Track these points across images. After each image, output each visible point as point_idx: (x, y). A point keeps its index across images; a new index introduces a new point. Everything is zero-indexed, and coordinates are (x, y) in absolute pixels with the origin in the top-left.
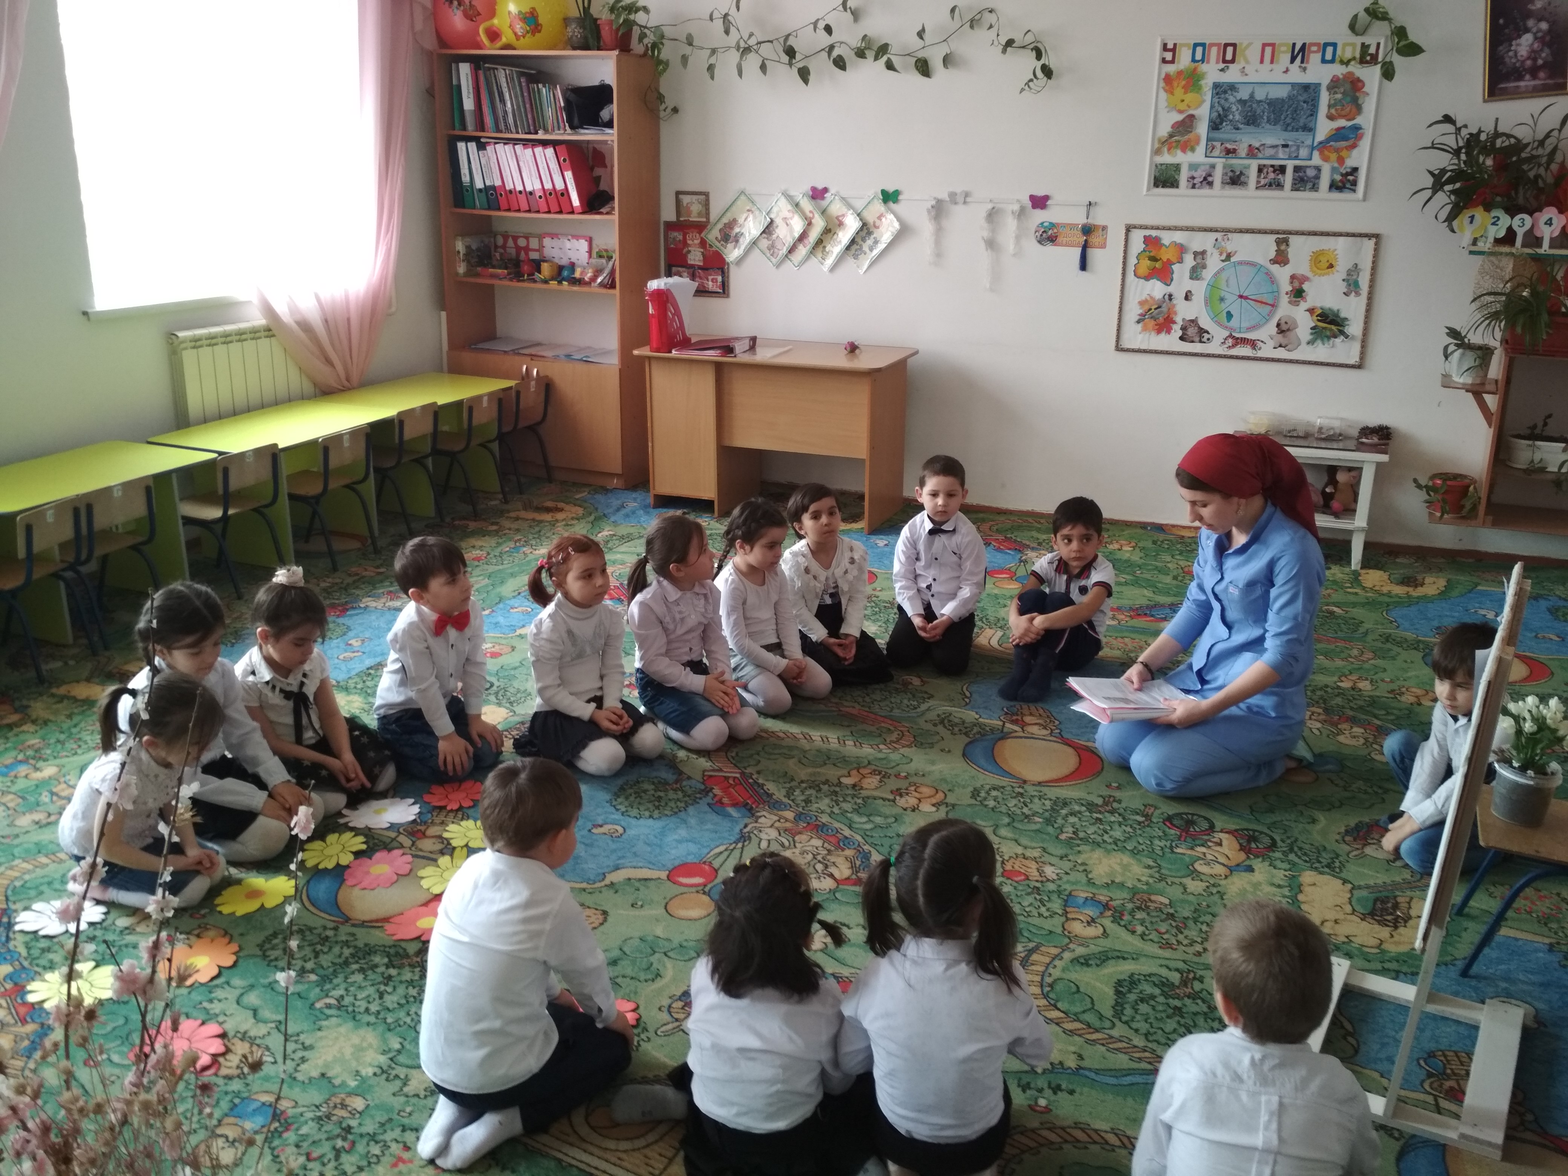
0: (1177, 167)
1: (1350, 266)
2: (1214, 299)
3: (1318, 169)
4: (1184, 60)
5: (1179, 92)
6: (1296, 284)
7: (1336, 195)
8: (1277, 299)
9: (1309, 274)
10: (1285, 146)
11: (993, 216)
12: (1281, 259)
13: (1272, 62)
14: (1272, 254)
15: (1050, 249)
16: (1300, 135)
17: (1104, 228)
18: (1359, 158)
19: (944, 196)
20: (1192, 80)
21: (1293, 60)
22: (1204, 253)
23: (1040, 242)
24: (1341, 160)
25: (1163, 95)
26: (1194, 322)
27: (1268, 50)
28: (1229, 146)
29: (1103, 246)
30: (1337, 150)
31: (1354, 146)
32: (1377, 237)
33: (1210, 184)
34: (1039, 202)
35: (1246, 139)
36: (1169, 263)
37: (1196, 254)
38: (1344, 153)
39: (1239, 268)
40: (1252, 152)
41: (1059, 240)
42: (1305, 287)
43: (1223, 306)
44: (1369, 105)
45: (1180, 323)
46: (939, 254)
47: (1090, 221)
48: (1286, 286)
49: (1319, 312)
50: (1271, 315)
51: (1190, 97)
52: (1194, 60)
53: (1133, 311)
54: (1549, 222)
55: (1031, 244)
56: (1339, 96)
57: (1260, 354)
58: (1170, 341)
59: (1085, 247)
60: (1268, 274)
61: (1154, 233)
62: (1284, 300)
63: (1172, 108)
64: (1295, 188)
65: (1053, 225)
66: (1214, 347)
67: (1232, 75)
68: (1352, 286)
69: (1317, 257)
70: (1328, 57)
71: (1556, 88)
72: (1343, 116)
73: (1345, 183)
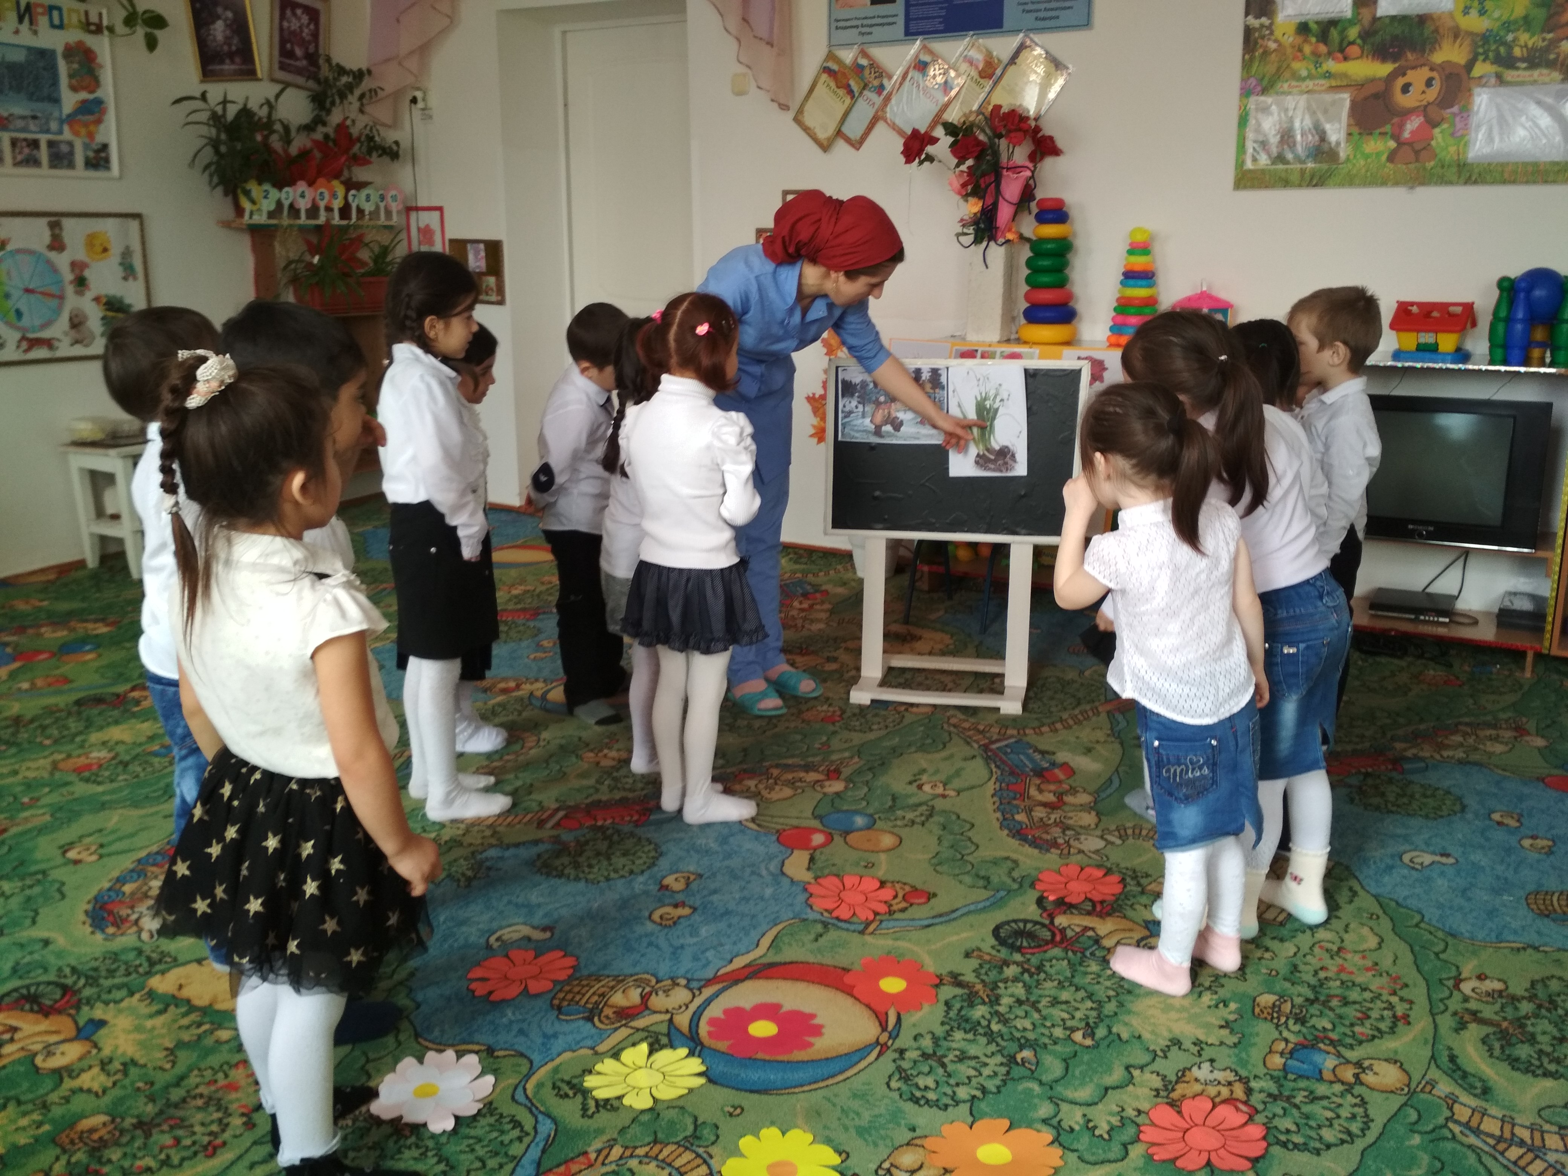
1: (122, 248)
3: (71, 144)
6: (77, 272)
7: (93, 173)
8: (62, 289)
9: (87, 260)
10: (34, 117)
12: (57, 244)
14: (47, 240)
16: (46, 106)
18: (109, 133)
21: (20, 21)
24: (91, 136)
30: (86, 125)
31: (99, 121)
32: (137, 216)
38: (91, 128)
39: (19, 257)
40: (4, 124)
42: (87, 273)
43: (12, 302)
44: (107, 76)
48: (69, 276)
49: (104, 300)
50: (61, 308)
54: (301, 195)
56: (76, 66)
57: (59, 354)
60: (49, 262)
62: (70, 289)
64: (53, 166)
66: (10, 353)
68: (128, 271)
69: (91, 241)
70: (56, 21)
71: (249, 73)
72: (84, 88)
73: (98, 160)
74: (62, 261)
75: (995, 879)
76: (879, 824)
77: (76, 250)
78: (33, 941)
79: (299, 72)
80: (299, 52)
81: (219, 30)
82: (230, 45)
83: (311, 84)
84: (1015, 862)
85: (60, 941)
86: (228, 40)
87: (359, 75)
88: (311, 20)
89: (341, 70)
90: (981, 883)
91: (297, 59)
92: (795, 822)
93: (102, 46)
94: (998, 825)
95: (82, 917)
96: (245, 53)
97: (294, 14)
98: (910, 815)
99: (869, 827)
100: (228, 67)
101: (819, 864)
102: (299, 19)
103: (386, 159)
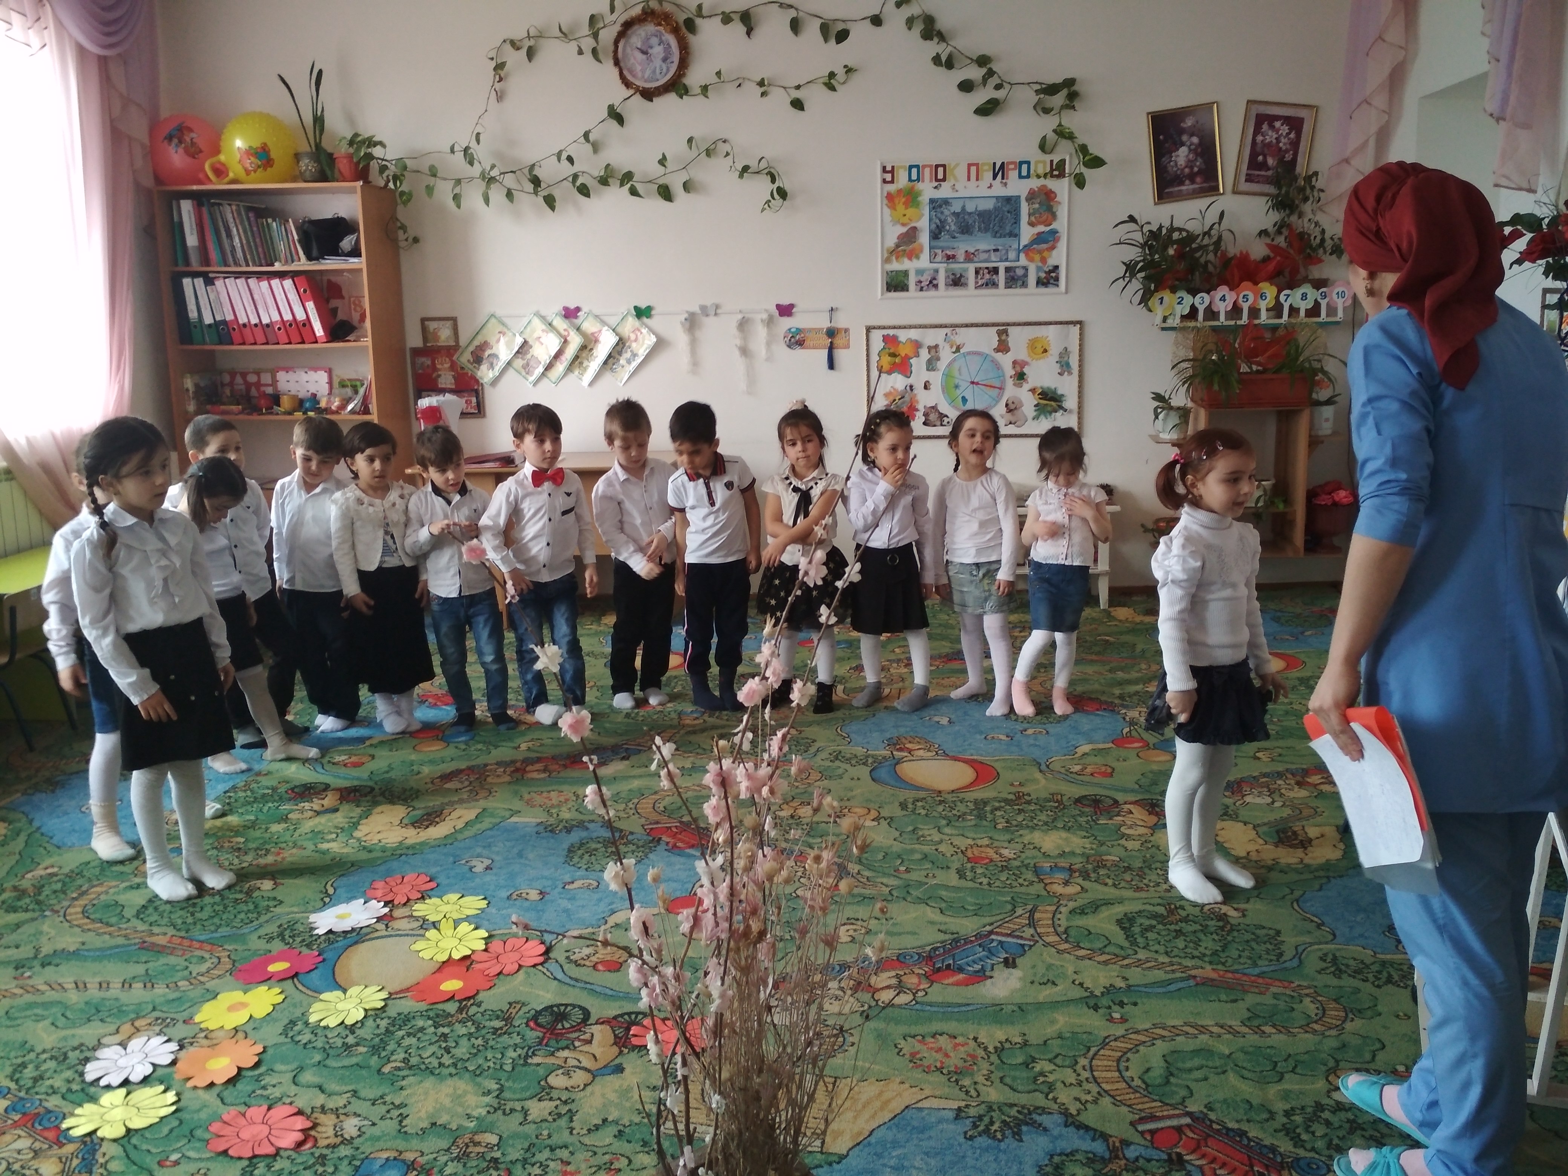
0: (906, 273)
1: (1061, 349)
2: (949, 387)
3: (1026, 269)
4: (902, 180)
5: (900, 207)
6: (1018, 369)
7: (1042, 290)
8: (1003, 382)
9: (1028, 359)
10: (996, 250)
11: (743, 325)
12: (1003, 347)
13: (977, 179)
14: (995, 344)
15: (799, 352)
16: (1008, 241)
17: (846, 330)
18: (1058, 257)
19: (696, 309)
20: (910, 197)
21: (995, 177)
22: (936, 346)
23: (789, 346)
24: (1044, 260)
25: (887, 211)
26: (934, 408)
27: (973, 169)
28: (949, 253)
29: (847, 346)
30: (1040, 252)
31: (1053, 248)
32: (1080, 323)
33: (936, 286)
34: (785, 310)
35: (963, 246)
36: (907, 358)
37: (930, 348)
38: (1045, 254)
39: (969, 358)
40: (969, 257)
41: (807, 343)
42: (1025, 370)
43: (958, 392)
44: (1062, 212)
45: (922, 410)
46: (695, 364)
47: (833, 325)
48: (1010, 371)
49: (1040, 391)
50: (1000, 397)
51: (911, 212)
52: (910, 180)
54: (1223, 299)
55: (781, 349)
56: (1036, 206)
59: (831, 349)
60: (994, 361)
61: (891, 332)
62: (1010, 383)
63: (896, 222)
64: (1008, 286)
65: (799, 331)
67: (945, 192)
68: (1064, 367)
69: (1032, 344)
70: (1024, 173)
72: (1040, 223)
73: (1049, 279)
74: (1006, 361)
77: (1020, 351)
79: (1268, 181)
80: (1270, 161)
82: (1192, 168)
88: (1291, 129)
91: (1268, 169)
93: (1062, 187)
100: (1187, 187)
102: (1277, 131)
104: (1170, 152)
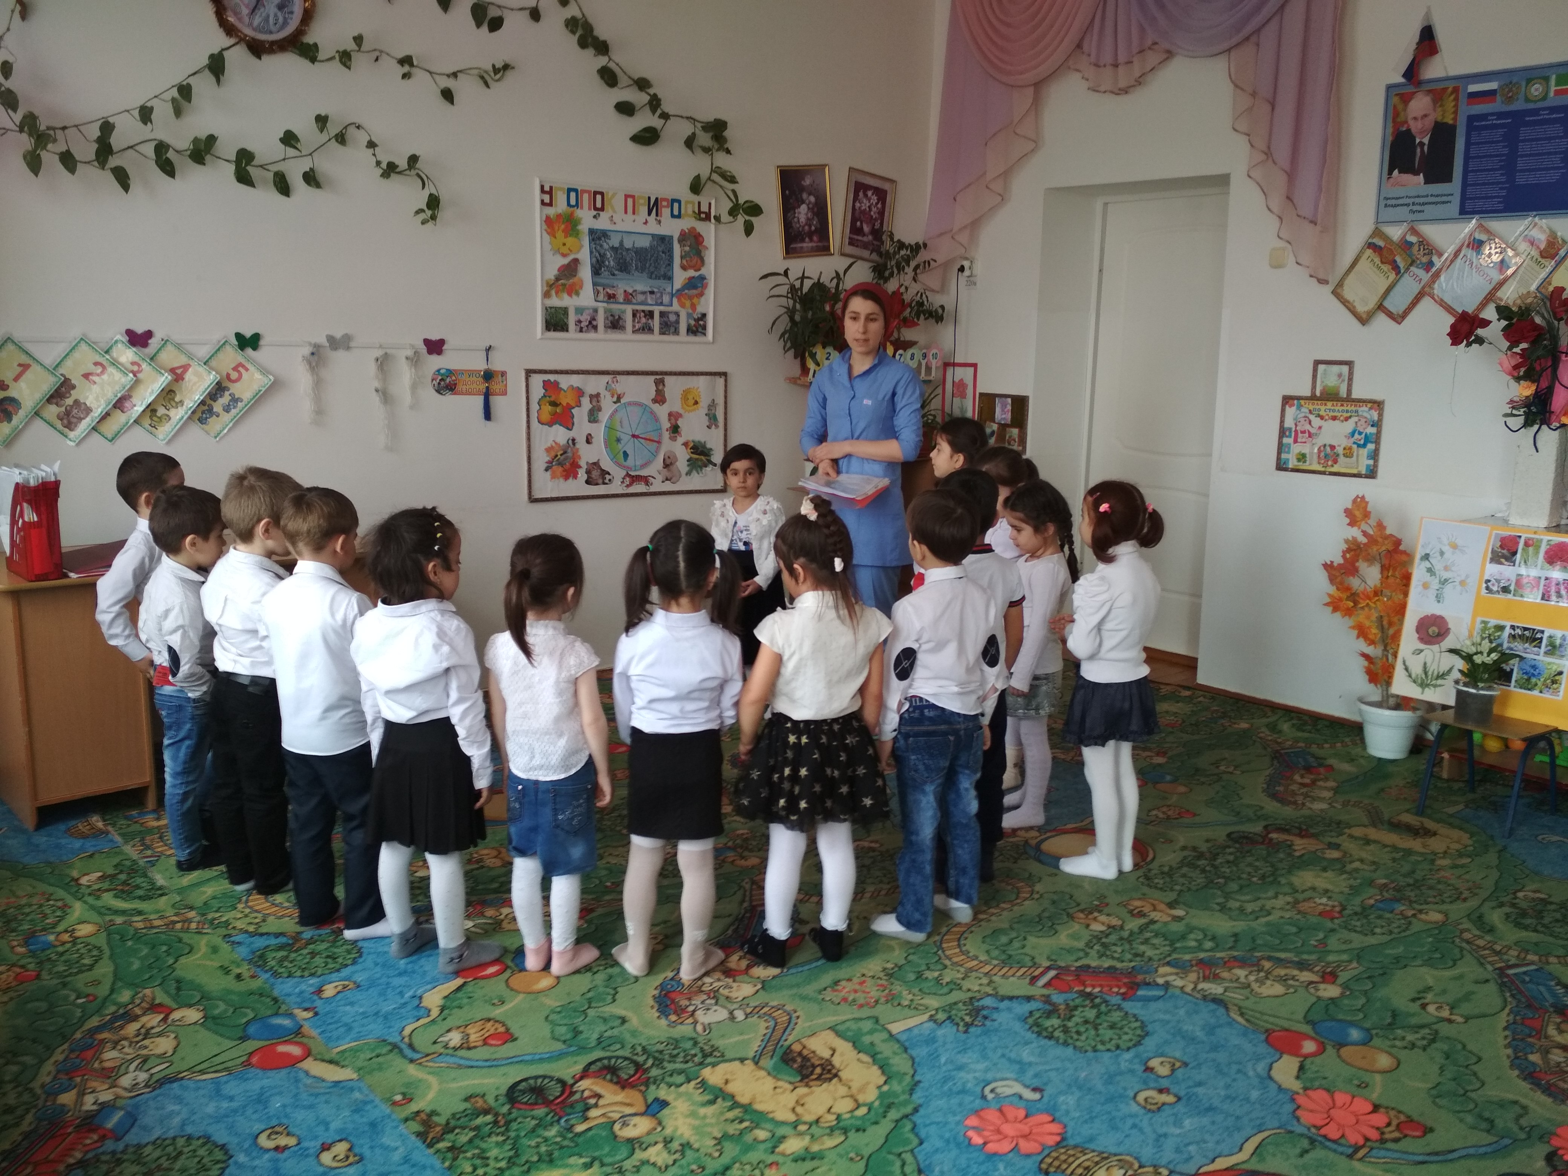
0: (565, 310)
1: (709, 402)
2: (613, 440)
3: (677, 314)
5: (560, 234)
6: (673, 421)
7: (692, 338)
8: (660, 435)
9: (681, 411)
10: (652, 293)
11: (384, 362)
12: (660, 398)
13: (634, 213)
14: (653, 394)
16: (661, 283)
17: (503, 374)
18: (707, 304)
19: (323, 341)
20: (570, 224)
21: (649, 214)
22: (598, 395)
23: (438, 391)
24: (693, 307)
25: (547, 237)
26: (596, 464)
27: (630, 201)
28: (610, 291)
29: (505, 393)
30: (691, 298)
31: (701, 294)
32: (724, 374)
34: (435, 347)
35: (622, 285)
36: (569, 407)
37: (591, 396)
38: (695, 300)
39: (629, 409)
40: (628, 298)
41: (460, 387)
42: (680, 423)
43: (620, 446)
44: (710, 257)
45: (585, 467)
46: (320, 412)
47: (490, 367)
48: (666, 425)
49: (692, 445)
50: (657, 450)
51: (570, 241)
52: (569, 205)
53: (541, 459)
55: (429, 394)
56: (687, 248)
57: (652, 489)
58: (577, 486)
59: (487, 396)
60: (652, 412)
61: (552, 378)
62: (666, 435)
63: (557, 251)
64: (662, 332)
65: (450, 372)
66: (616, 487)
67: (603, 223)
68: (712, 419)
69: (686, 395)
70: (676, 212)
71: (824, 249)
72: (691, 267)
73: (697, 328)
74: (662, 411)
75: (1500, 1123)
76: (1376, 1042)
77: (674, 403)
78: (614, 1017)
79: (865, 246)
80: (866, 229)
81: (803, 213)
82: (810, 226)
83: (874, 256)
84: (1525, 1108)
85: (634, 1021)
86: (809, 221)
87: (916, 249)
88: (878, 200)
89: (901, 245)
90: (1484, 1125)
91: (864, 235)
92: (1286, 1024)
93: (708, 230)
94: (1507, 1063)
95: (651, 1002)
96: (823, 232)
97: (866, 195)
98: (1410, 1037)
99: (1365, 1043)
100: (807, 245)
101: (1309, 1075)
102: (869, 200)
103: (932, 321)
104: (794, 208)
